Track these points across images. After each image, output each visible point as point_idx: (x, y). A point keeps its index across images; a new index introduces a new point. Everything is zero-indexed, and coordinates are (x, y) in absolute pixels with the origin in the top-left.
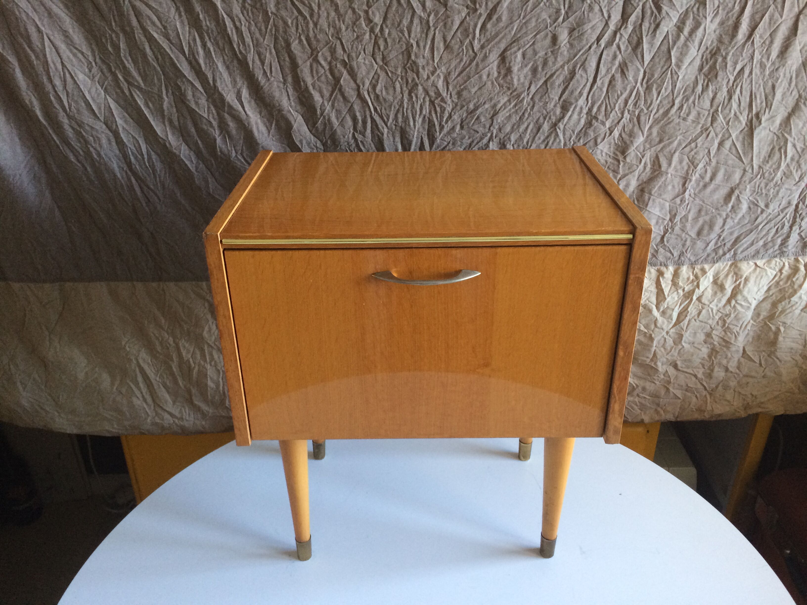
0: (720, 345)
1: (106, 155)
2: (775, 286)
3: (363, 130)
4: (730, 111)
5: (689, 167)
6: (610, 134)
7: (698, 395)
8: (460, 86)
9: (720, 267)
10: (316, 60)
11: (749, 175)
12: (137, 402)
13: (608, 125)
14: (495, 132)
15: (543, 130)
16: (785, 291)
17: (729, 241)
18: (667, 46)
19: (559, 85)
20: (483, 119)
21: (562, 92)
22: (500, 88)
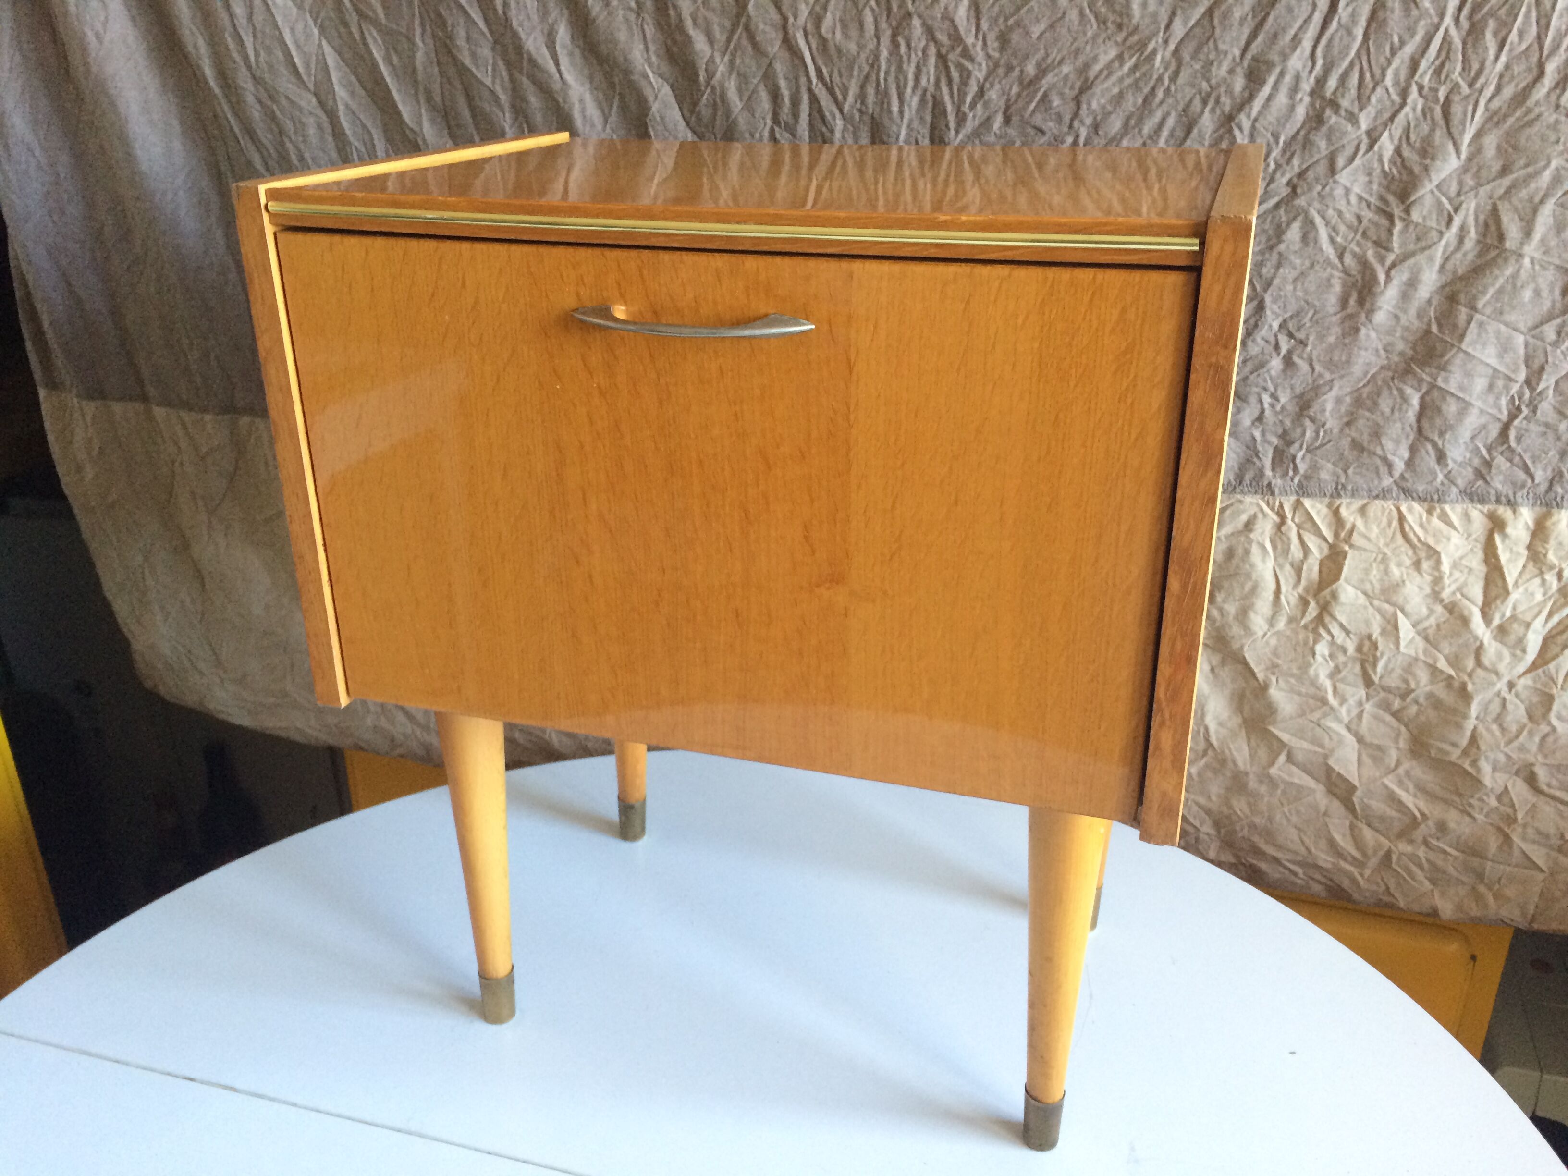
3: (791, 121)
6: (1371, 147)
8: (1006, 19)
13: (1365, 123)
14: (1083, 133)
15: (1200, 131)
19: (1243, 20)
20: (1056, 102)
21: (1249, 36)
22: (1098, 27)
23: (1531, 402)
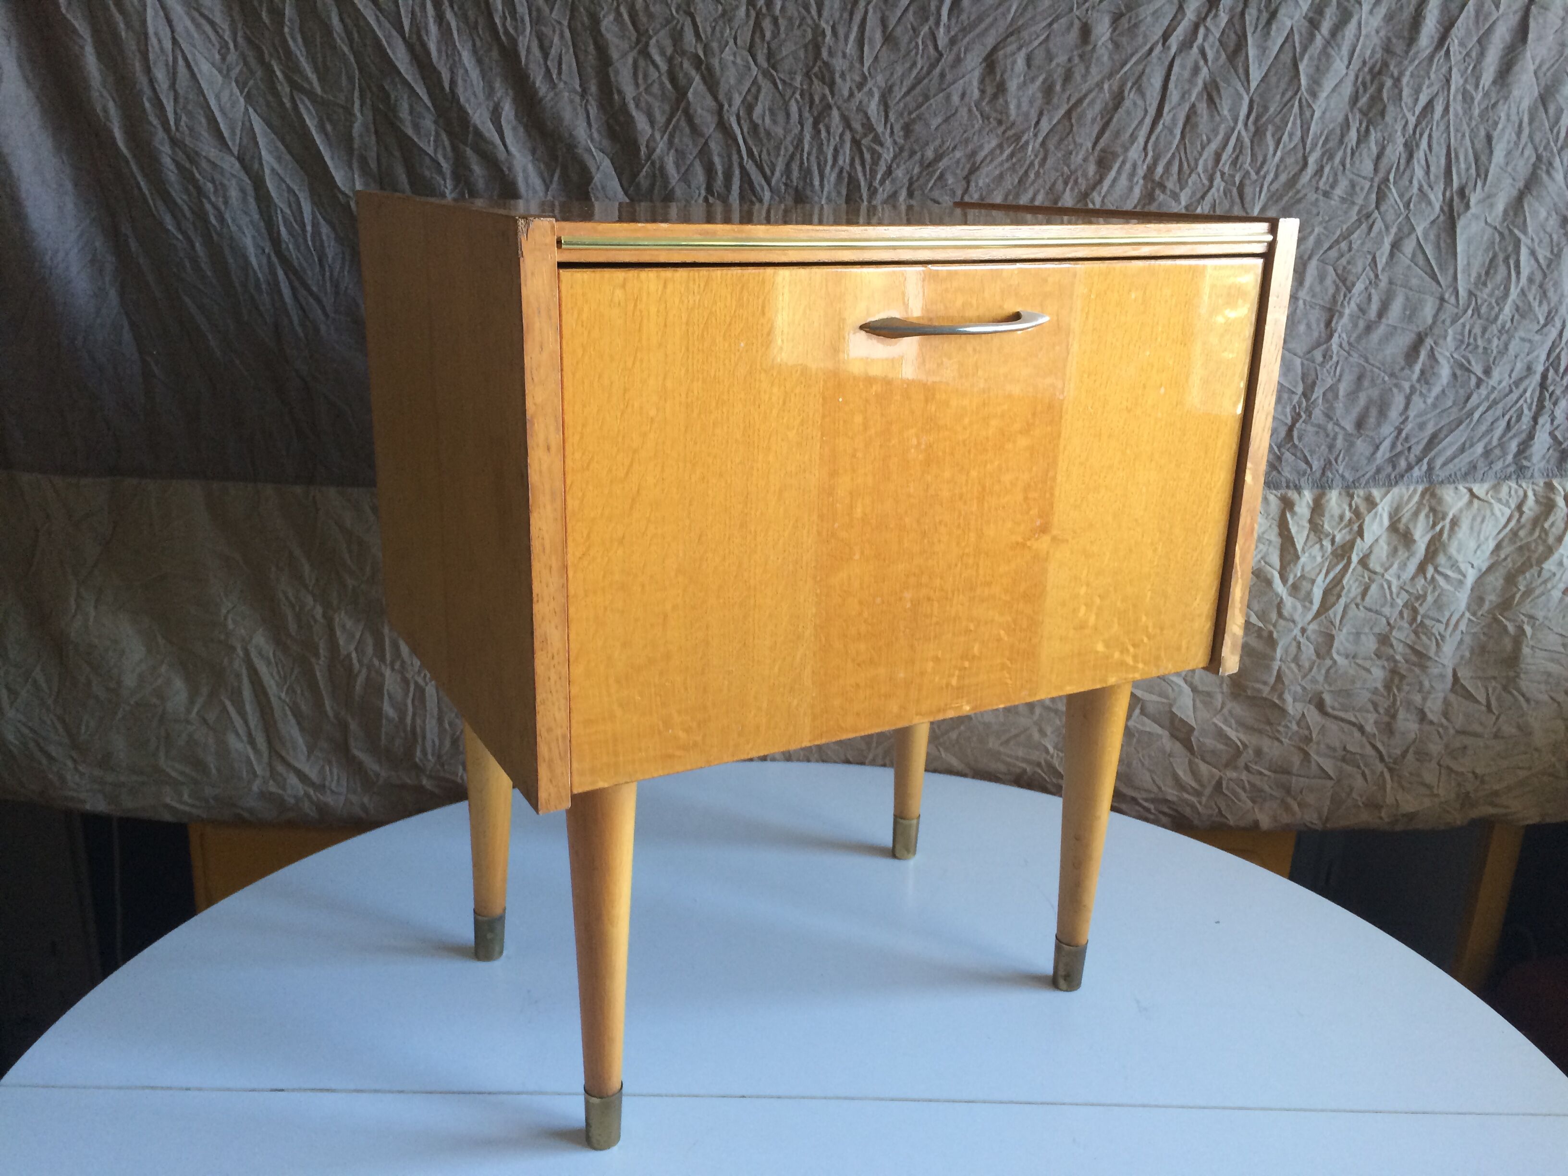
0: (1407, 661)
1: (234, 220)
2: (1510, 540)
3: (724, 191)
4: (1411, 182)
5: (1338, 289)
7: (1367, 772)
8: (910, 113)
9: (1401, 497)
10: (645, 53)
11: (1450, 309)
12: (237, 745)
13: (1184, 199)
16: (1529, 550)
17: (1418, 443)
18: (1291, 55)
19: (1094, 120)
20: (950, 180)
21: (1098, 133)
22: (983, 122)
23: (1307, 409)
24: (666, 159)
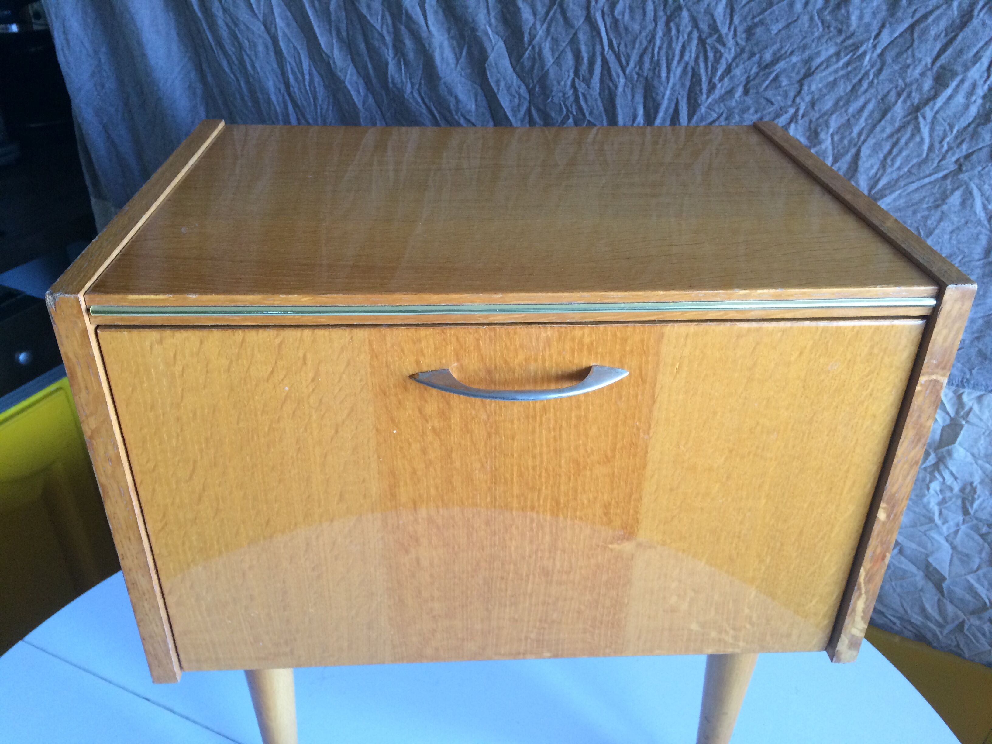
1: (261, 68)
3: (587, 76)
8: (754, 18)
14: (803, 107)
20: (784, 82)
21: (940, 50)
22: (824, 29)
24: (543, 45)
